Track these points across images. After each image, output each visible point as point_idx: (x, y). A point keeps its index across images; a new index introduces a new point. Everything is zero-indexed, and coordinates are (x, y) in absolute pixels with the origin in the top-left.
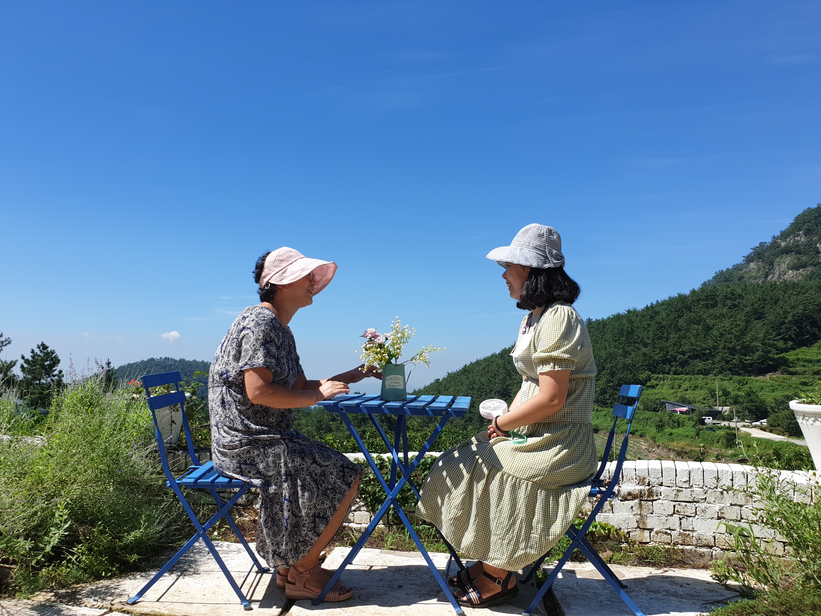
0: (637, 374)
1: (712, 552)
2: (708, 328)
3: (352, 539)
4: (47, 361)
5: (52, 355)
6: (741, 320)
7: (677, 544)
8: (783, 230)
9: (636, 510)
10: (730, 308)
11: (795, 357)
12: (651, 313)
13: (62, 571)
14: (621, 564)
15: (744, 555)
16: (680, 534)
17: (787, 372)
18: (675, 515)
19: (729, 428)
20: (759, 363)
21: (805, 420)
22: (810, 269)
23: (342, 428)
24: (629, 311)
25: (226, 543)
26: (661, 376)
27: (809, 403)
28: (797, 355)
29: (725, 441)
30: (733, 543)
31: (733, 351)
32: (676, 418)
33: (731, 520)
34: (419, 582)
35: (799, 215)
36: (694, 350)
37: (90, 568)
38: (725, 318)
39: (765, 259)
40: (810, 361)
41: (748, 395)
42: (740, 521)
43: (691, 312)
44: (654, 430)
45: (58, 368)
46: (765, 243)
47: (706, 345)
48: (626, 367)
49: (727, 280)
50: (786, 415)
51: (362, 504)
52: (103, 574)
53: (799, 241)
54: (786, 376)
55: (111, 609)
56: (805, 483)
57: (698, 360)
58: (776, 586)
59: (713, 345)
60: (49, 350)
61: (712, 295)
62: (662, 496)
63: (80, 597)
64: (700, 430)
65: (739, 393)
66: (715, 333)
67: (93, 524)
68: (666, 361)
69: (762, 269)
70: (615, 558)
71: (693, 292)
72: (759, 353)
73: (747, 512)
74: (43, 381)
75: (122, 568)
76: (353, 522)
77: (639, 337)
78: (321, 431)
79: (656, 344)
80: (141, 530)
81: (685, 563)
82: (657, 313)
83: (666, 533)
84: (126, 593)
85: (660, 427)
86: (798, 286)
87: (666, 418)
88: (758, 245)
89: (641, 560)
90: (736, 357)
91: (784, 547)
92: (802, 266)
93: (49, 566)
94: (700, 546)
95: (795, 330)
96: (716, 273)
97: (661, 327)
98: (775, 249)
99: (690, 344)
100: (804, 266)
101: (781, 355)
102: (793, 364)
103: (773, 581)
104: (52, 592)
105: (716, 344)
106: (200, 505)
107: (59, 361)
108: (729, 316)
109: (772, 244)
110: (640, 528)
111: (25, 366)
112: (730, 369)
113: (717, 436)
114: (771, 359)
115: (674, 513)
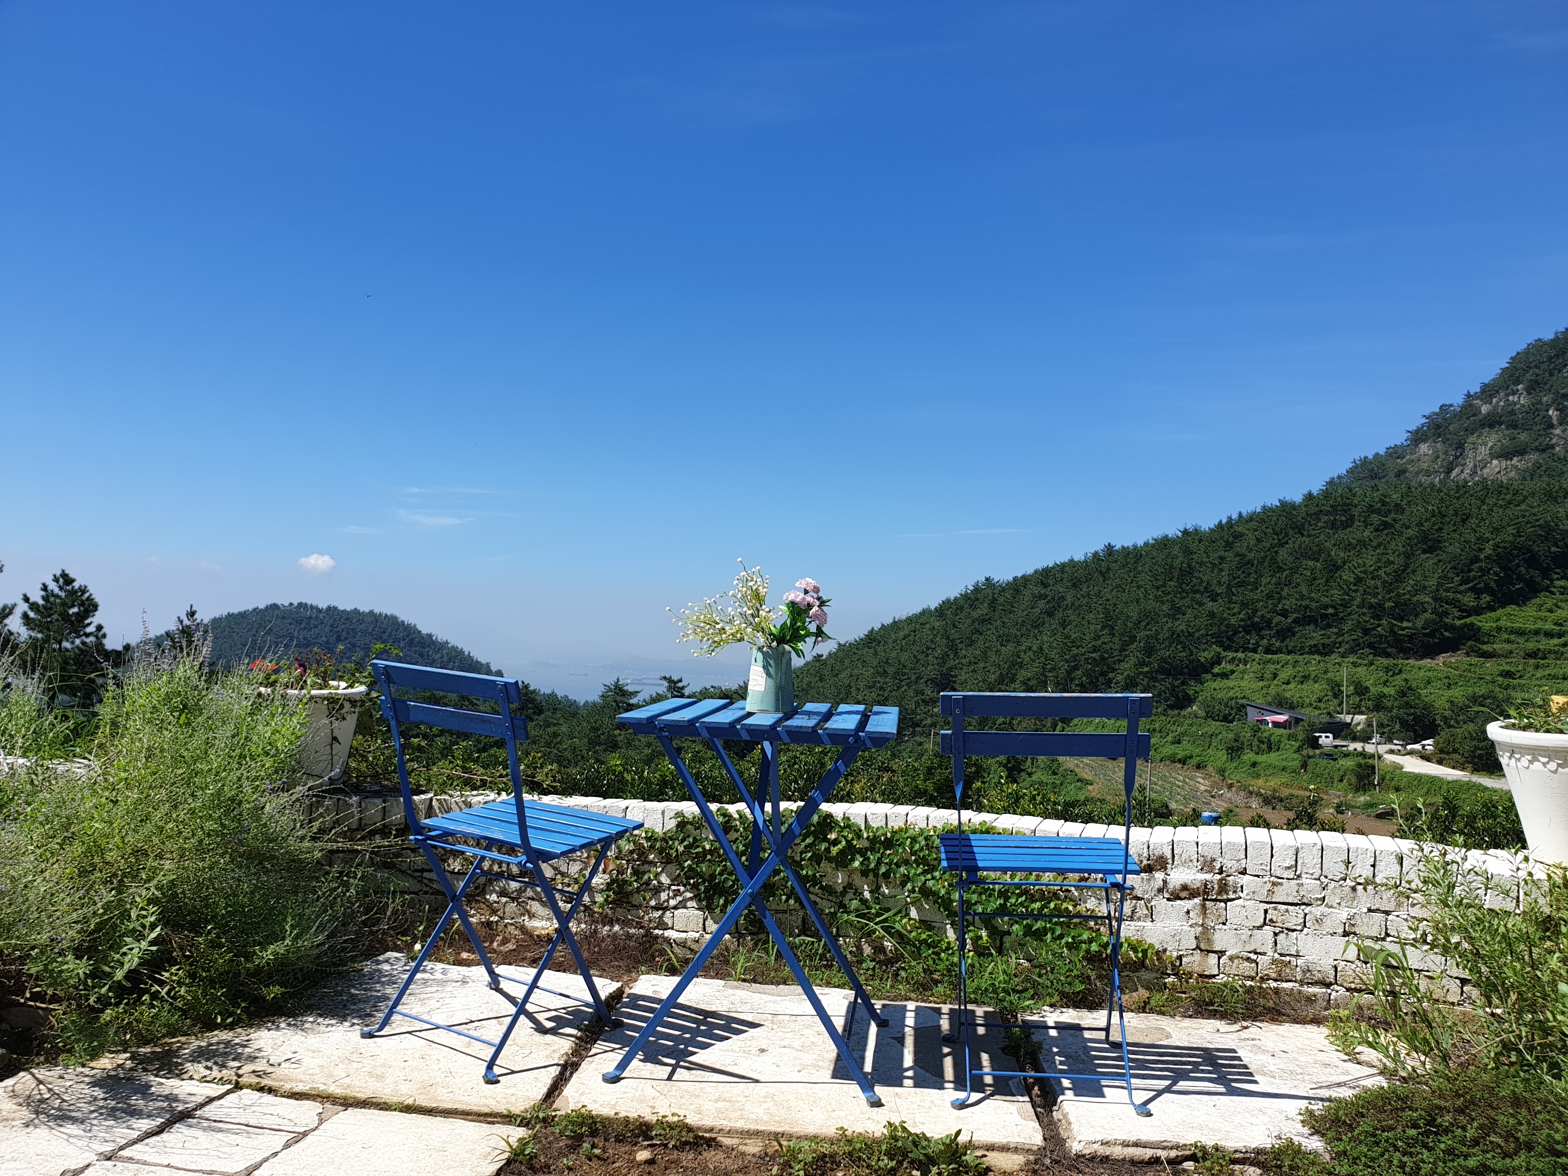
0: (1195, 651)
1: (1330, 994)
2: (1334, 568)
3: (669, 960)
4: (73, 606)
5: (82, 595)
6: (1397, 553)
7: (1268, 979)
8: (1487, 382)
9: (1196, 918)
10: (1376, 530)
11: (1494, 625)
12: (1226, 536)
13: (141, 1014)
14: (1163, 1014)
15: (1387, 1000)
16: (1274, 961)
17: (1476, 652)
18: (1266, 927)
19: (1363, 754)
20: (1425, 635)
21: (1513, 760)
22: (1533, 457)
23: (637, 743)
24: (1185, 532)
25: (439, 966)
26: (1240, 655)
27: (1524, 729)
28: (1498, 620)
29: (1354, 780)
30: (1371, 979)
31: (1378, 611)
32: (1266, 734)
33: (1368, 938)
34: (797, 1044)
35: (1518, 354)
36: (1306, 607)
37: (194, 1009)
38: (1367, 549)
39: (1449, 436)
40: (1521, 633)
41: (1403, 694)
42: (1383, 939)
43: (1303, 535)
44: (1223, 756)
45: (96, 619)
46: (1451, 405)
47: (1328, 599)
48: (1175, 637)
49: (1374, 476)
50: (1470, 733)
51: (689, 895)
52: (219, 1020)
53: (1515, 403)
54: (1475, 660)
55: (237, 1083)
56: (1508, 874)
57: (1312, 627)
58: (1445, 1057)
59: (1342, 600)
60: (76, 585)
61: (1345, 504)
62: (1245, 892)
63: (179, 1061)
64: (1309, 757)
65: (1386, 690)
66: (1347, 576)
67: (196, 928)
68: (1251, 627)
69: (1442, 457)
70: (1153, 1003)
71: (1309, 497)
72: (1427, 615)
73: (1399, 924)
74: (66, 645)
75: (252, 1009)
76: (672, 928)
77: (1202, 581)
78: (597, 748)
79: (1234, 595)
80: (287, 942)
81: (1280, 1013)
82: (1238, 536)
83: (1248, 959)
84: (262, 1054)
85: (1234, 750)
86: (1508, 489)
87: (1247, 734)
88: (1437, 410)
89: (1201, 1007)
90: (1384, 622)
91: (1462, 988)
92: (1517, 452)
93: (117, 1005)
94: (1311, 983)
95: (1496, 574)
96: (1354, 462)
97: (1245, 563)
98: (1468, 418)
99: (1297, 596)
100: (1521, 451)
101: (1468, 620)
102: (1490, 637)
103: (1439, 1049)
104: (125, 1051)
105: (1347, 597)
106: (388, 893)
107: (95, 607)
108: (1374, 544)
109: (1464, 408)
110: (1201, 950)
111: (32, 615)
112: (1370, 646)
113: (1339, 769)
114: (1448, 627)
115: (1265, 924)
